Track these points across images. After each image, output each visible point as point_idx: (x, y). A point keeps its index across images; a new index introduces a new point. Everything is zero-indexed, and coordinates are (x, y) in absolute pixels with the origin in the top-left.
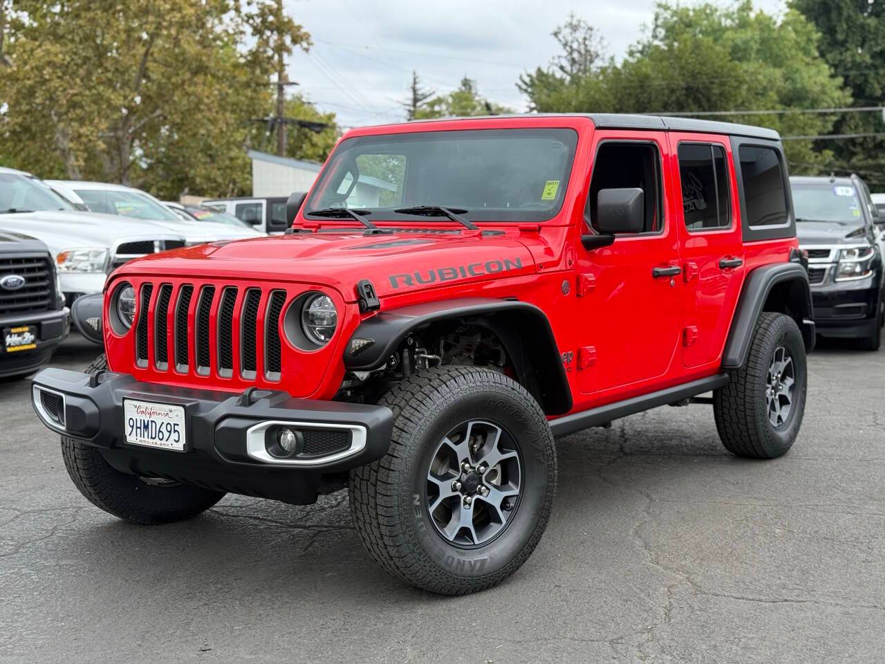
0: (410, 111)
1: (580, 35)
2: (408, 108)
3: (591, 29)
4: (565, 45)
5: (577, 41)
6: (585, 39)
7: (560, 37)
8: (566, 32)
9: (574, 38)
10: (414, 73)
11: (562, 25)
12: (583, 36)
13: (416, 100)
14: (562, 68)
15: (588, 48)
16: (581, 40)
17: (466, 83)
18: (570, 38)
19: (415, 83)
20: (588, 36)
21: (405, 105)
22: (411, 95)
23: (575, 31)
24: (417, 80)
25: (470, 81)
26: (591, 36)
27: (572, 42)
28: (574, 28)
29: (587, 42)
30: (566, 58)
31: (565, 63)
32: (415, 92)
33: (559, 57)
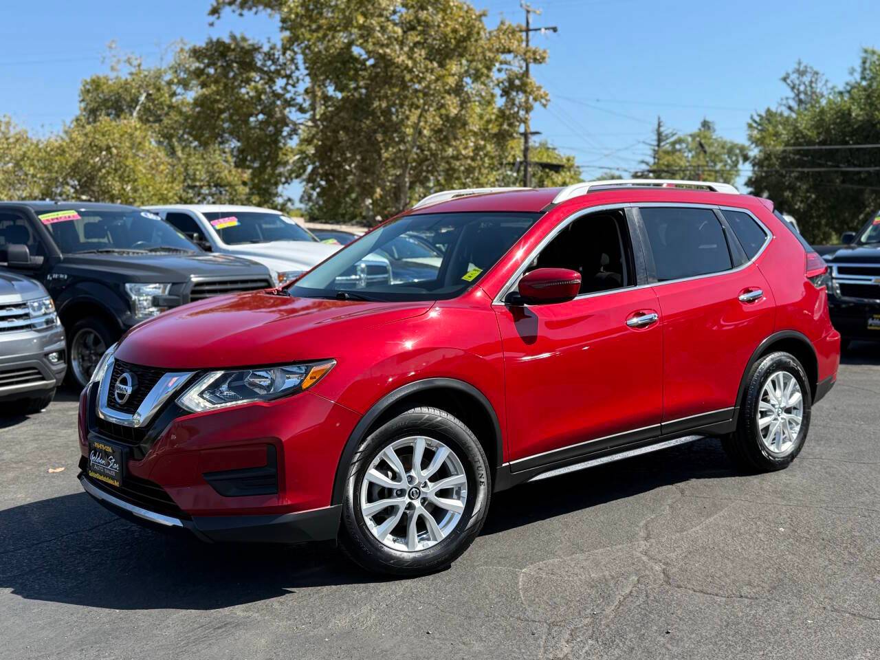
0: (654, 150)
1: (806, 79)
2: (653, 147)
3: (817, 73)
4: (793, 88)
5: (804, 84)
6: (811, 82)
7: (789, 81)
8: (794, 77)
9: (801, 81)
10: (659, 118)
11: (790, 71)
12: (809, 79)
13: (659, 140)
14: (790, 108)
15: (814, 90)
16: (807, 83)
17: (706, 125)
18: (797, 82)
19: (659, 126)
20: (814, 80)
21: (651, 145)
22: (655, 137)
23: (802, 75)
24: (662, 124)
25: (708, 122)
26: (817, 79)
27: (799, 85)
28: (802, 73)
29: (814, 85)
30: (794, 99)
31: (793, 104)
32: (659, 134)
33: (787, 98)
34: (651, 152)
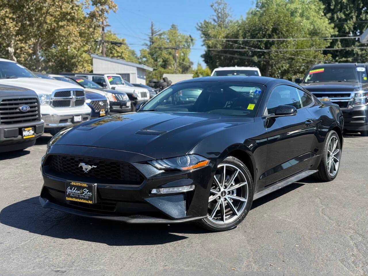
0: (150, 38)
1: (221, 6)
2: (149, 37)
3: (226, 4)
4: (215, 11)
5: (221, 9)
7: (213, 7)
8: (216, 5)
9: (219, 8)
10: (152, 22)
11: (214, 2)
12: (223, 7)
13: (152, 34)
14: (214, 20)
15: (225, 12)
17: (173, 27)
18: (217, 8)
21: (148, 35)
22: (150, 31)
23: (220, 5)
24: (153, 25)
25: (175, 25)
26: (226, 7)
28: (219, 4)
29: (225, 10)
30: (216, 16)
31: (216, 18)
32: (152, 30)
33: (213, 15)
34: (149, 39)
